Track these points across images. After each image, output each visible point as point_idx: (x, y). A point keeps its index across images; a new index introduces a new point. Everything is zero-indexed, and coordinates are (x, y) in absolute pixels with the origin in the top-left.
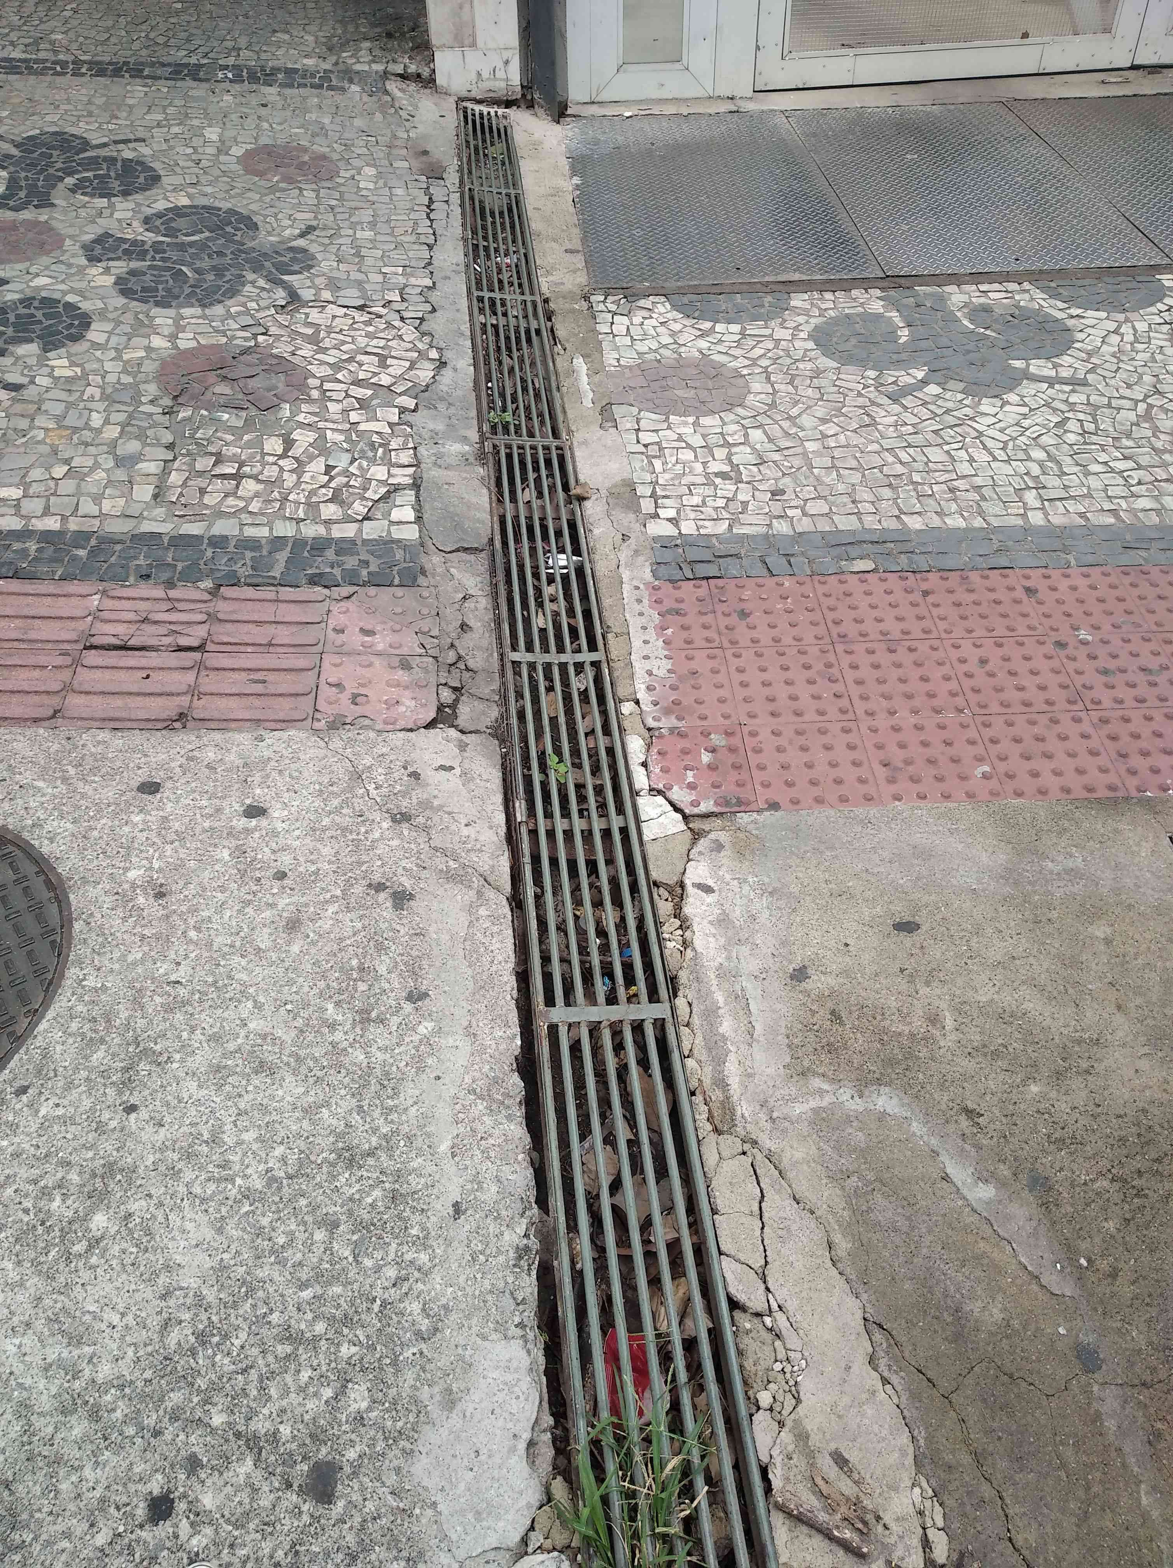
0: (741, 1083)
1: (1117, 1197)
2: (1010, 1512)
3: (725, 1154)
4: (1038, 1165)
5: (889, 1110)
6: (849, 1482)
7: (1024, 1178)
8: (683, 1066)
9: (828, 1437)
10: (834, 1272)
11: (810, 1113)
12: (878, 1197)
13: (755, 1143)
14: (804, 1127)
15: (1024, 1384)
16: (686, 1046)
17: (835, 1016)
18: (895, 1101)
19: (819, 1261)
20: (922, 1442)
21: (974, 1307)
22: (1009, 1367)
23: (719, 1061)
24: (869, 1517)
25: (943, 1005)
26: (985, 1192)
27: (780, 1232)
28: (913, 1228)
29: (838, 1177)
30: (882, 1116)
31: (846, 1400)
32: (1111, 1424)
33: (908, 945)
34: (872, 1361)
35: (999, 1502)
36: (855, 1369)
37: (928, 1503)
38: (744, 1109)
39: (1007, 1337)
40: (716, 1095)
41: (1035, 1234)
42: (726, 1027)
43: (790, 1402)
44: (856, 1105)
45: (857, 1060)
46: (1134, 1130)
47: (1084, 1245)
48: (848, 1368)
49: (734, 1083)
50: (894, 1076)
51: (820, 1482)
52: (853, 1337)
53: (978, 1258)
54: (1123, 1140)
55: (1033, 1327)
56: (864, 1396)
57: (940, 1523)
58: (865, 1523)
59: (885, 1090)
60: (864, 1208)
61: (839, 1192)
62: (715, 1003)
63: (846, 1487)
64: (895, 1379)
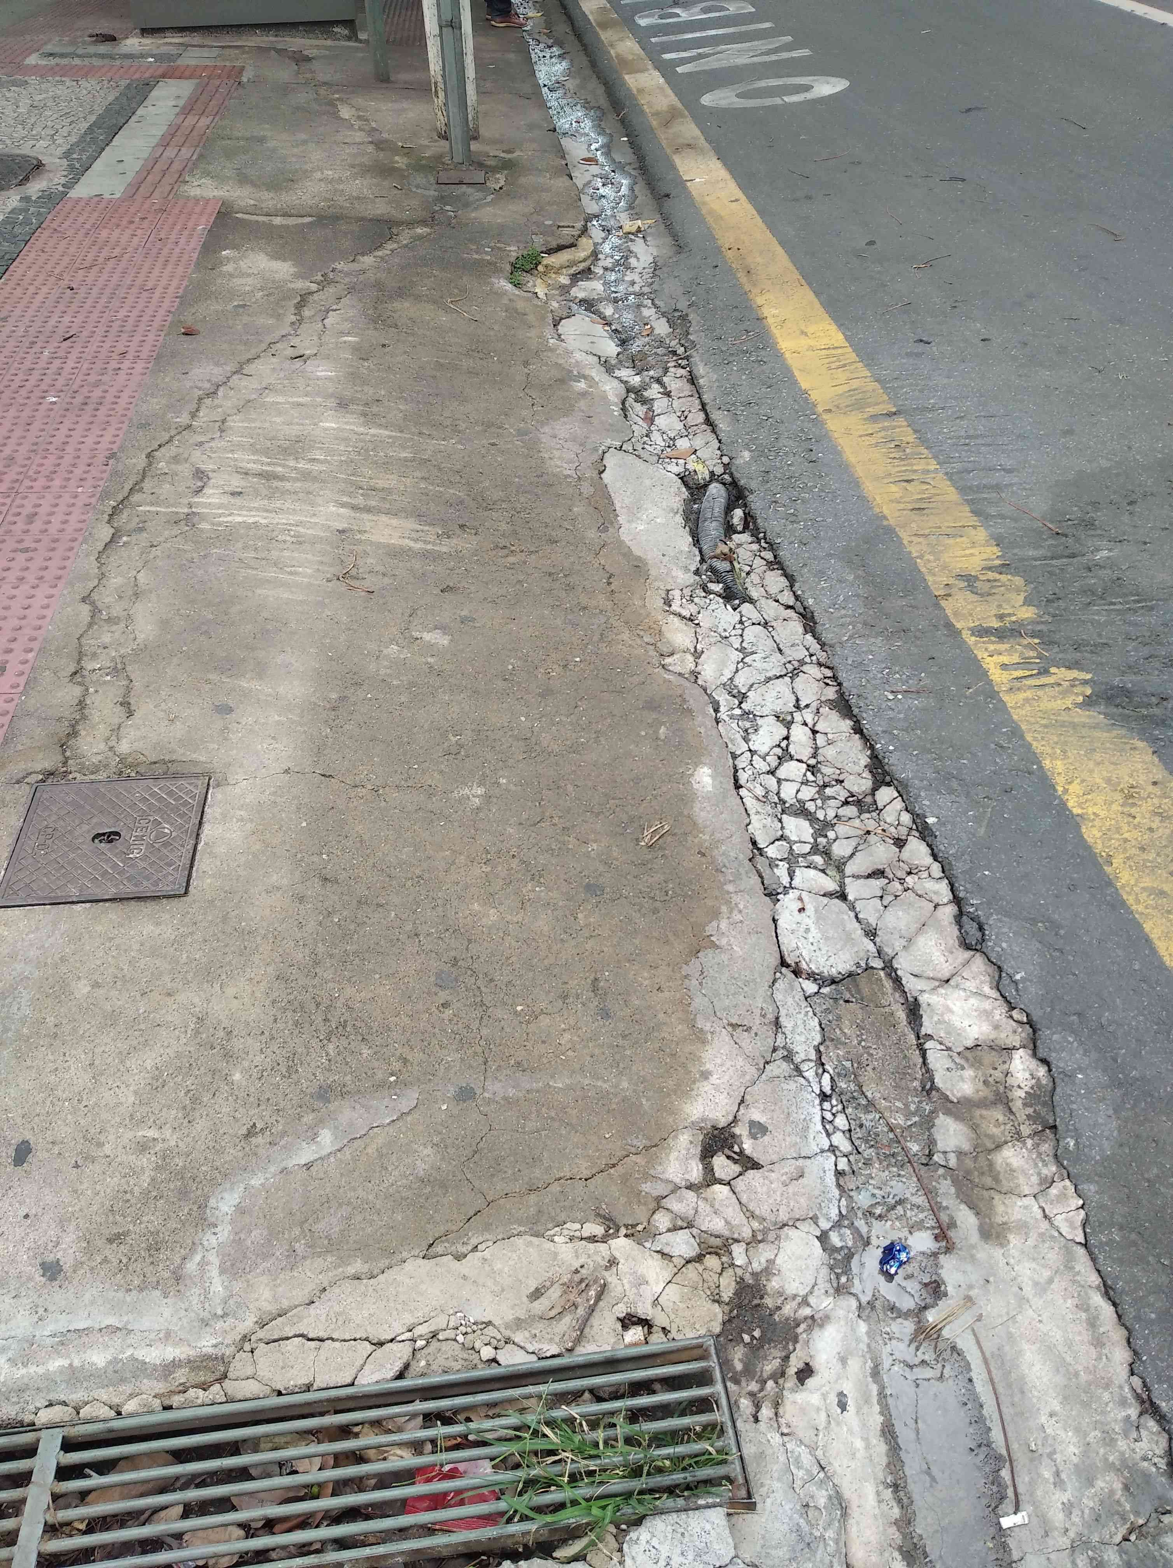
0: (175, 1345)
1: (344, 1042)
2: (568, 1175)
3: (249, 1371)
4: (308, 1091)
5: (236, 1203)
6: (551, 1290)
7: (318, 1104)
8: (131, 1415)
9: (517, 1302)
10: (381, 1277)
11: (224, 1277)
12: (316, 1227)
13: (245, 1338)
14: (238, 1286)
15: (481, 1144)
16: (106, 1412)
17: (116, 1239)
18: (226, 1195)
19: (371, 1289)
20: (522, 1229)
21: (422, 1167)
22: (468, 1152)
23: (141, 1368)
24: (577, 1278)
25: (130, 1135)
26: (326, 1139)
27: (340, 1323)
28: (349, 1203)
29: (293, 1259)
30: (240, 1210)
31: (490, 1283)
32: (511, 1092)
33: (46, 1155)
34: (459, 1257)
35: (562, 1181)
36: (465, 1271)
37: (565, 1232)
38: (207, 1344)
39: (446, 1147)
40: (181, 1376)
41: (367, 1108)
42: (98, 1358)
43: (490, 1331)
44: (224, 1232)
45: (173, 1224)
46: (289, 1014)
47: (380, 1075)
48: (465, 1277)
49: (171, 1353)
50: (199, 1192)
51: (552, 1313)
52: (439, 1270)
53: (381, 1156)
54: (296, 1024)
55: (440, 1128)
56: (487, 1268)
57: (578, 1226)
58: (582, 1281)
59: (212, 1202)
60: (326, 1242)
61: (308, 1262)
62: (61, 1370)
63: (555, 1293)
64: (474, 1241)
